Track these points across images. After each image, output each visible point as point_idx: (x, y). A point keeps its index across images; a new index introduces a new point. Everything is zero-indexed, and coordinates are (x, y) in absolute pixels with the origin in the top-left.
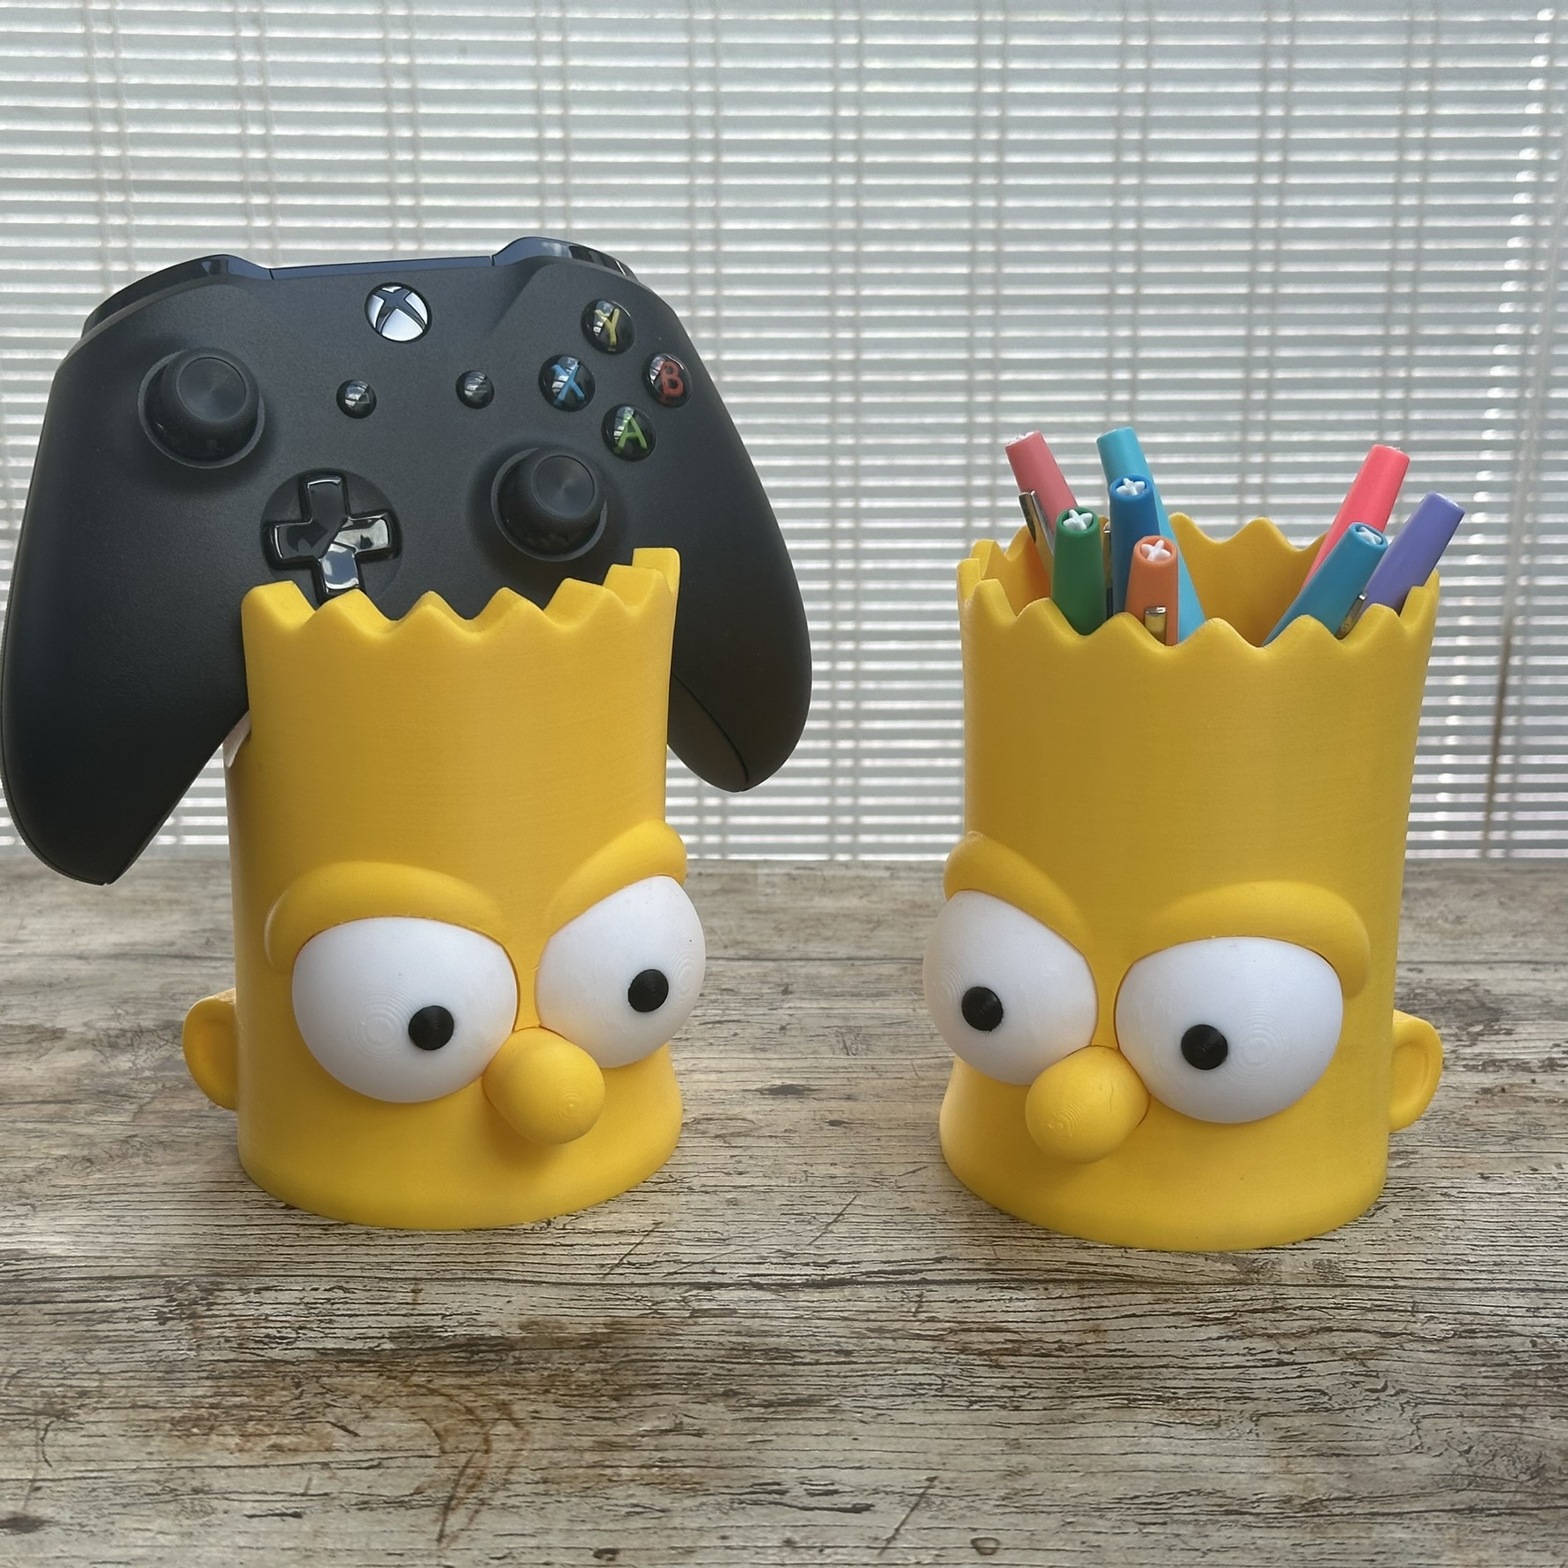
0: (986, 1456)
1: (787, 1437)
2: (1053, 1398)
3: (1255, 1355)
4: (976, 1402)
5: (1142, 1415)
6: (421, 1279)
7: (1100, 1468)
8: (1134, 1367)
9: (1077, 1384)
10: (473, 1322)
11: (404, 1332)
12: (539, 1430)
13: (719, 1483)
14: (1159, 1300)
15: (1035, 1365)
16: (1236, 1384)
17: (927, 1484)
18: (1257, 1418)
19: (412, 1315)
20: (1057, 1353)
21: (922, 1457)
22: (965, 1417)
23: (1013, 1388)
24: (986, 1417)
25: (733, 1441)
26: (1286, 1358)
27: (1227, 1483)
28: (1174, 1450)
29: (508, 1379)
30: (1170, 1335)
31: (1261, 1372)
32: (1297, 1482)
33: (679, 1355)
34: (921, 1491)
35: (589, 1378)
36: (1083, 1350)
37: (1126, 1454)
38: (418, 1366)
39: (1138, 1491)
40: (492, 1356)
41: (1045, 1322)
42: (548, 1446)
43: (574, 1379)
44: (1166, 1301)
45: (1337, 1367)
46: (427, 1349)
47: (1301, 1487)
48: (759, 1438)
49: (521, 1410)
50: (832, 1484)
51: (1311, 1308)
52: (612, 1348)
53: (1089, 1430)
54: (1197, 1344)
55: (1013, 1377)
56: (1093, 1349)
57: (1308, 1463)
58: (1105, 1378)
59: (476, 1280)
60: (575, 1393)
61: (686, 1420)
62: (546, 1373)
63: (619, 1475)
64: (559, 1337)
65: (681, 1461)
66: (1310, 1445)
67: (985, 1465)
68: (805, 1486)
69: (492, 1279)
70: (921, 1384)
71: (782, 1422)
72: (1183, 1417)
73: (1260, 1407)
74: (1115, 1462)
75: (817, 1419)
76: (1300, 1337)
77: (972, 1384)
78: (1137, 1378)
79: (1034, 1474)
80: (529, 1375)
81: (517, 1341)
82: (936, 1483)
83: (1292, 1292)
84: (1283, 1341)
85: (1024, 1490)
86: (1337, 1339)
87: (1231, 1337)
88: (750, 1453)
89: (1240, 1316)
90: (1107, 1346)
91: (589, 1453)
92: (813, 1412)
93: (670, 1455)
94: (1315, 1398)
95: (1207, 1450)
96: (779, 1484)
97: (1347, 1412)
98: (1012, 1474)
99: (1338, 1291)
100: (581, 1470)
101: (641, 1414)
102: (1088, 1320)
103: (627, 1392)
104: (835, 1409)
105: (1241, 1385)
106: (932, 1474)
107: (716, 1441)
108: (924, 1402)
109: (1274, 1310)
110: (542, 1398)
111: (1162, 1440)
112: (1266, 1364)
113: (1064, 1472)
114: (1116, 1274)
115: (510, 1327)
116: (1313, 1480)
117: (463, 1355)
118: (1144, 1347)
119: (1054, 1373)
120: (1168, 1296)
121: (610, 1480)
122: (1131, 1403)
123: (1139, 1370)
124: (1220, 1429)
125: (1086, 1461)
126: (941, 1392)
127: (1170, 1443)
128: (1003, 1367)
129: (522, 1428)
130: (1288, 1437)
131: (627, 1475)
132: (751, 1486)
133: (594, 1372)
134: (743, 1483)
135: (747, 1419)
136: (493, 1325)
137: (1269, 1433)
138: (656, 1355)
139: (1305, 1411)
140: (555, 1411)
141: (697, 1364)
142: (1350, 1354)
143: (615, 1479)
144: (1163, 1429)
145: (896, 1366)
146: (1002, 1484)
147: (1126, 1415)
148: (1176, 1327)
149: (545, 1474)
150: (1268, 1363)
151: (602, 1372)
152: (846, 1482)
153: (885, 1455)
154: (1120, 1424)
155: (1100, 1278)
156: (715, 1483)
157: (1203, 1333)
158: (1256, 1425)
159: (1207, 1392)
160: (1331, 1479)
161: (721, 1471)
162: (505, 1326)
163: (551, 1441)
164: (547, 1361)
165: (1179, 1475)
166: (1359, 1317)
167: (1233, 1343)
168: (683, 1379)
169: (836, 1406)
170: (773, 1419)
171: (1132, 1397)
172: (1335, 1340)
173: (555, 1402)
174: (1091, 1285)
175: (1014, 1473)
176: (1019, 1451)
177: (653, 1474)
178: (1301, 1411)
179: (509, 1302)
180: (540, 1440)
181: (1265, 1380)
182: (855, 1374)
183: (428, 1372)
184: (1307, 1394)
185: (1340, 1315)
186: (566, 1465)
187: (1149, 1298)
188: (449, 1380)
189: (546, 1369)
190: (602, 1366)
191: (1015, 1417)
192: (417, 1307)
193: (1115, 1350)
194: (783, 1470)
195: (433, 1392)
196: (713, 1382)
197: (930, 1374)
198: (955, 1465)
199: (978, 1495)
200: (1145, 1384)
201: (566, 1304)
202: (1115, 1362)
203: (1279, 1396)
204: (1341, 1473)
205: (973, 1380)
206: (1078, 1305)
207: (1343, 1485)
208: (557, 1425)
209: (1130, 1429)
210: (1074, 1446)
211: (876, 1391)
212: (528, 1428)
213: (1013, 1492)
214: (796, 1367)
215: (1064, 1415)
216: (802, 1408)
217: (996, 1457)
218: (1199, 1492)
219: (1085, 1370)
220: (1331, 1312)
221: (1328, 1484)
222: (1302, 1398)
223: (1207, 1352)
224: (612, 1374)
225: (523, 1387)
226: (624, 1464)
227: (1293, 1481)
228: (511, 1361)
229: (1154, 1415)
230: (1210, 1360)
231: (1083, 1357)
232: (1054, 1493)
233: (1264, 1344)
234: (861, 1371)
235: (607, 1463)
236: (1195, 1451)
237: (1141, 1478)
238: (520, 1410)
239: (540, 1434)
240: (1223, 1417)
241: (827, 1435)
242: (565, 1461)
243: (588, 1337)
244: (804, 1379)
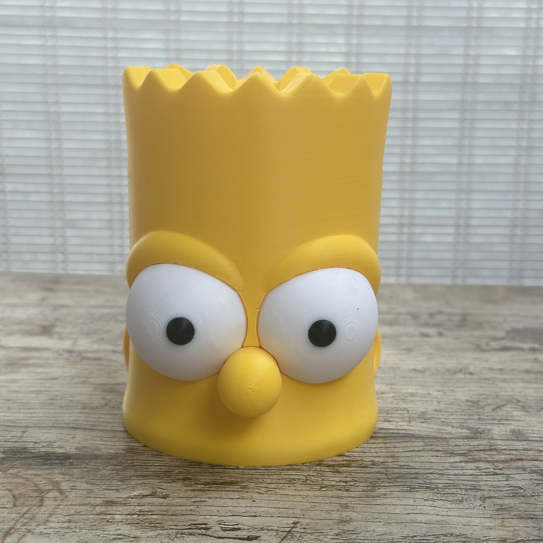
0: (328, 512)
1: (215, 500)
2: (368, 486)
3: (481, 470)
4: (324, 487)
5: (418, 495)
6: (29, 427)
7: (394, 521)
8: (414, 474)
9: (382, 480)
10: (51, 446)
11: (11, 449)
12: (73, 495)
13: (171, 523)
14: (428, 444)
15: (359, 471)
16: (471, 483)
17: (293, 525)
18: (483, 499)
19: (18, 442)
20: (371, 466)
21: (291, 511)
22: (318, 493)
23: (346, 482)
24: (329, 493)
25: (184, 501)
26: (498, 472)
27: (468, 531)
28: (437, 513)
29: (63, 471)
30: (433, 460)
31: (485, 478)
32: (510, 531)
33: (161, 463)
34: (289, 529)
35: (109, 472)
36: (385, 465)
37: (409, 514)
38: (15, 465)
39: (416, 533)
40: (57, 461)
41: (365, 452)
42: (76, 503)
43: (100, 473)
44: (431, 445)
45: (528, 476)
46: (22, 458)
47: (511, 534)
48: (199, 499)
49: (66, 486)
50: (237, 525)
51: (510, 450)
52: (125, 459)
53: (388, 501)
54: (448, 464)
55: (346, 477)
56: (391, 465)
57: (515, 522)
58: (397, 478)
59: (59, 427)
60: (99, 478)
61: (159, 490)
62: (85, 470)
63: (114, 519)
64: (96, 454)
65: (151, 511)
66: (515, 513)
67: (327, 516)
68: (221, 526)
69: (68, 427)
70: (294, 479)
71: (213, 492)
72: (441, 497)
73: (485, 494)
74: (402, 518)
75: (234, 491)
76: (505, 462)
77: (323, 480)
78: (415, 478)
79: (355, 522)
80: (76, 471)
81: (72, 455)
82: (298, 525)
83: (500, 442)
84: (496, 464)
85: (349, 531)
86: (526, 464)
87: (466, 462)
88: (192, 508)
89: (472, 452)
90: (399, 464)
91: (99, 507)
92: (232, 488)
93: (146, 508)
94: (516, 490)
95: (456, 513)
96: (206, 524)
97: (535, 497)
98: (342, 521)
99: (524, 443)
100: (92, 516)
101: (134, 488)
102: (389, 452)
103: (128, 478)
104: (244, 487)
105: (474, 483)
106: (296, 520)
107: (174, 501)
108: (295, 486)
109: (491, 450)
110: (80, 480)
111: (430, 508)
112: (487, 474)
113: (373, 522)
114: (404, 434)
115: (70, 448)
116: (518, 530)
117: (41, 461)
118: (419, 464)
119: (369, 476)
120: (432, 443)
121: (108, 521)
122: (412, 489)
123: (416, 475)
124: (463, 504)
125: (386, 516)
126: (305, 482)
127: (435, 509)
128: (341, 472)
129: (63, 494)
130: (502, 509)
131: (118, 519)
132: (190, 525)
133: (113, 470)
134: (185, 523)
135: (194, 490)
136: (61, 447)
137: (491, 507)
138: (149, 463)
139: (511, 497)
140: (85, 486)
141: (170, 467)
142: (534, 471)
143: (111, 521)
144: (430, 502)
145: (281, 471)
146: (336, 527)
147: (409, 495)
148: (437, 456)
149: (70, 517)
150: (489, 474)
151: (117, 470)
152: (246, 524)
153: (270, 510)
154: (406, 499)
155: (395, 435)
156: (169, 523)
157: (452, 460)
158: (483, 502)
159: (455, 486)
160: (528, 530)
161: (174, 517)
162: (68, 448)
163: (79, 501)
164: (87, 464)
165: (440, 526)
166: (537, 454)
167: (468, 464)
168: (162, 474)
169: (245, 486)
170: (208, 490)
171: (412, 487)
172: (525, 464)
173: (86, 482)
174: (390, 438)
175: (344, 521)
176: (348, 510)
177: (133, 519)
178: (509, 496)
179: (73, 437)
180: (73, 500)
181: (486, 482)
182: (258, 474)
183: (19, 468)
184: (511, 488)
185: (527, 453)
186: (84, 513)
187: (422, 444)
188: (29, 472)
189: (85, 468)
190: (117, 467)
191: (346, 494)
192: (23, 438)
193: (403, 466)
194: (210, 517)
195: (18, 477)
196: (178, 474)
197: (301, 475)
198: (310, 516)
199: (322, 533)
200: (420, 481)
201: (105, 439)
202: (402, 471)
203: (495, 489)
204: (534, 527)
205: (323, 478)
206: (384, 446)
207: (536, 533)
208: (84, 492)
209: (411, 502)
210: (379, 508)
211: (269, 481)
212: (67, 494)
213: (342, 532)
214: (225, 470)
215: (374, 494)
216: (226, 486)
217: (334, 512)
218: (452, 535)
219: (386, 474)
220: (522, 452)
221: (527, 532)
222: (508, 490)
223: (454, 468)
224: (122, 471)
225: (70, 475)
226: (118, 513)
227: (506, 531)
228: (67, 464)
229: (425, 495)
230: (456, 472)
231: (385, 468)
232: (366, 533)
233: (486, 465)
234: (262, 473)
235: (108, 512)
236: (449, 514)
237: (418, 526)
238: (64, 486)
239: (73, 497)
240: (464, 498)
241: (238, 498)
242: (84, 511)
243: (113, 454)
244: (229, 474)
